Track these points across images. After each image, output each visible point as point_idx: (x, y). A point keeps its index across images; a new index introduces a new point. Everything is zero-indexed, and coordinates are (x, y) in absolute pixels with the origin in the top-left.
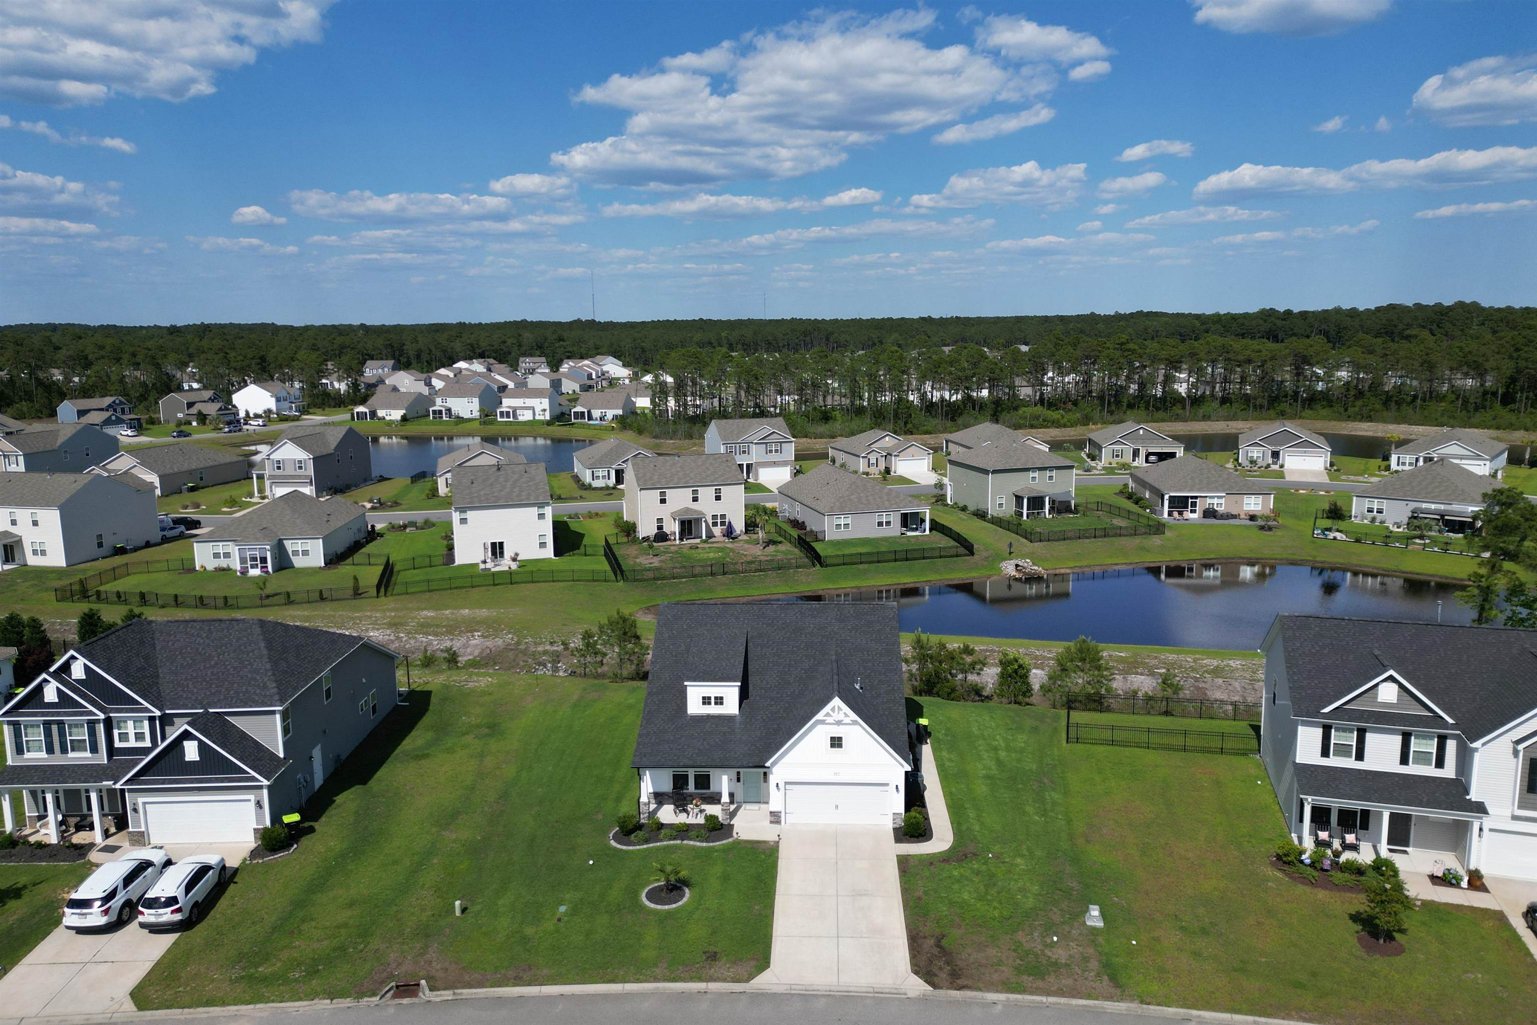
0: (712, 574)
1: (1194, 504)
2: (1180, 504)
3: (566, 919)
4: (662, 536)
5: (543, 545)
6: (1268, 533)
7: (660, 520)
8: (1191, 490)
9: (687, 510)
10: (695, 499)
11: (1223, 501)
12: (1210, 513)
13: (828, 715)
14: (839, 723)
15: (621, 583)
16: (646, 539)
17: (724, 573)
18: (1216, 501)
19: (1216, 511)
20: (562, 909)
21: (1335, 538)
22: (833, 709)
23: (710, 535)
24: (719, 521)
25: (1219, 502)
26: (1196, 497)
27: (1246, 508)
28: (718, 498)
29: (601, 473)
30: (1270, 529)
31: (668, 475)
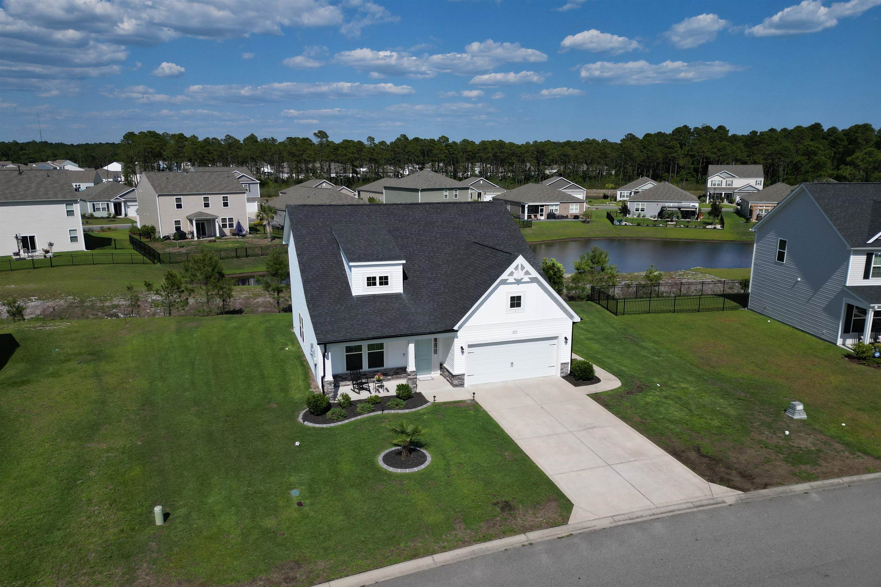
0: (237, 257)
1: (542, 210)
2: (534, 210)
3: (307, 501)
4: (180, 235)
5: (74, 239)
6: (588, 224)
7: (177, 222)
8: (540, 201)
9: (201, 213)
10: (207, 205)
11: (558, 207)
12: (551, 216)
13: (511, 274)
14: (518, 282)
15: (159, 265)
16: (167, 238)
17: (247, 256)
18: (554, 208)
19: (555, 214)
20: (295, 493)
21: (626, 225)
22: (516, 268)
23: (223, 234)
24: (228, 223)
25: (556, 208)
26: (543, 206)
27: (571, 212)
28: (226, 205)
29: (100, 205)
30: (588, 222)
31: (181, 185)
